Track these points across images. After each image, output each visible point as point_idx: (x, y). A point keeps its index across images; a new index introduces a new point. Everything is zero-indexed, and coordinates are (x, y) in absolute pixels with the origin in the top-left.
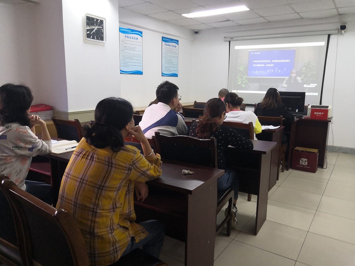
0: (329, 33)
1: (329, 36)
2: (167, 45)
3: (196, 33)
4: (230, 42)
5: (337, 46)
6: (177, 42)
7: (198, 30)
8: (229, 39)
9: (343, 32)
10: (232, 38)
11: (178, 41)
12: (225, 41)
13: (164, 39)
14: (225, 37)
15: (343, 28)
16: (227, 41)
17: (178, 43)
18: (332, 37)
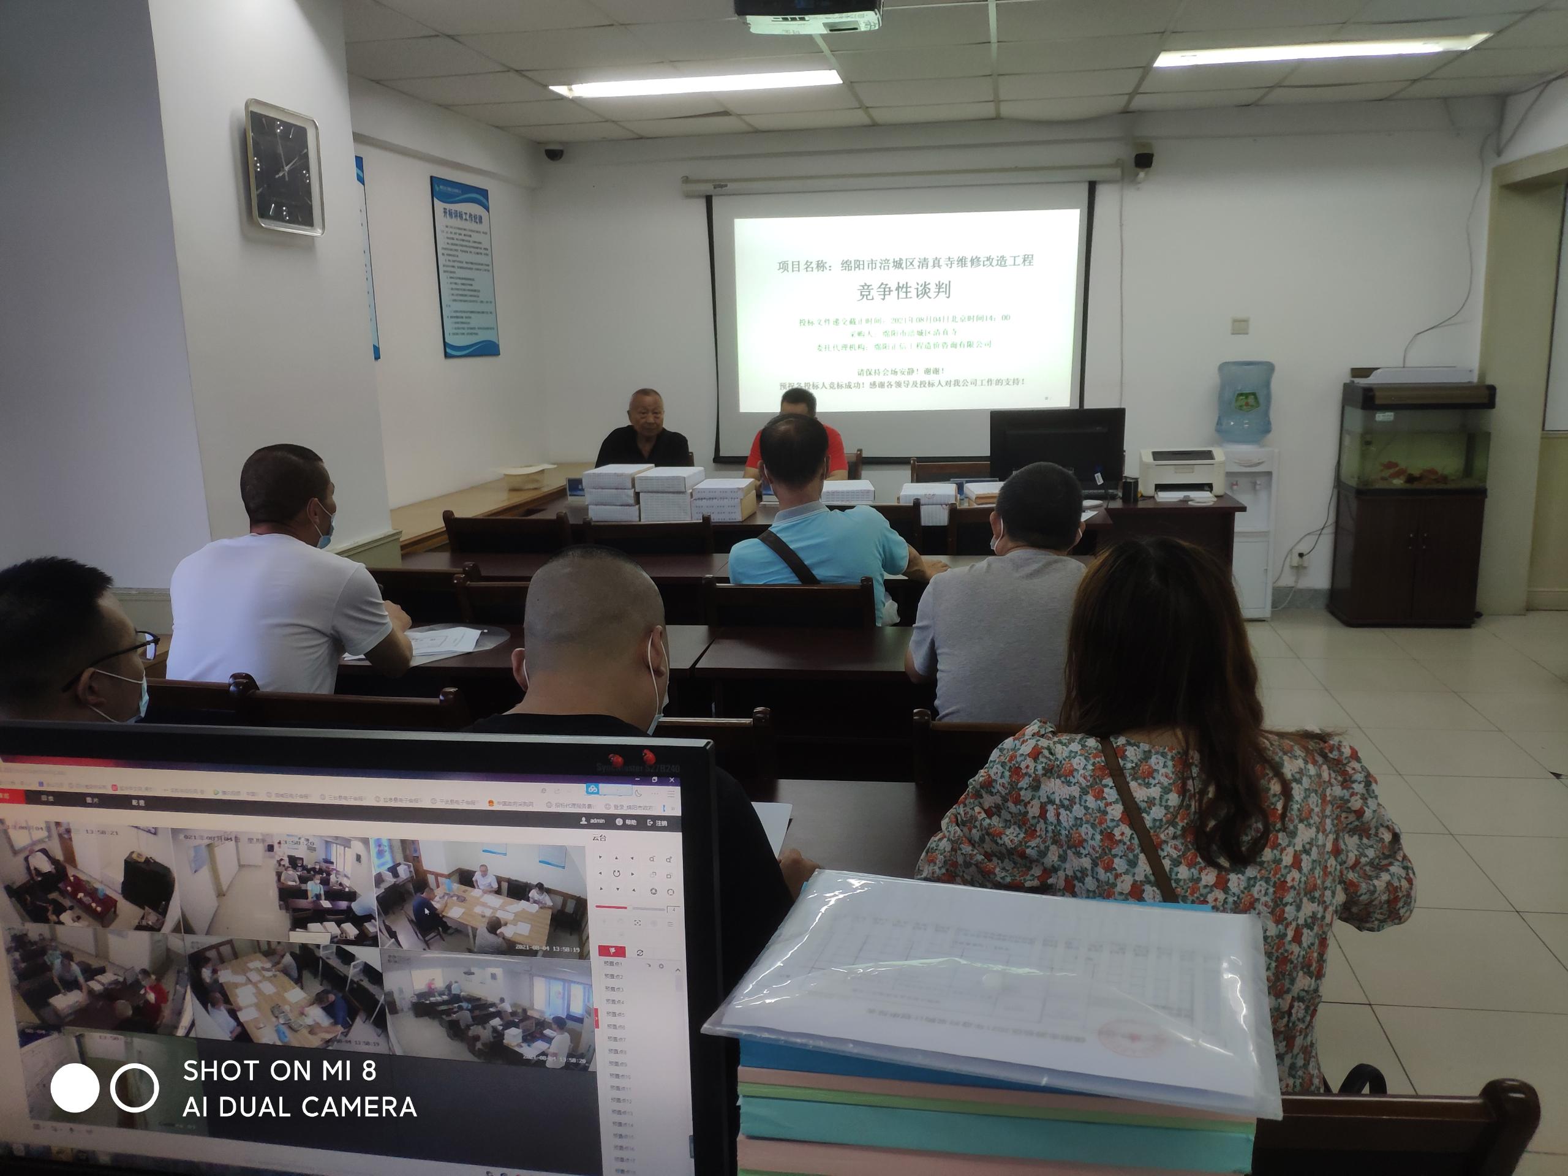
0: (1093, 175)
1: (1092, 187)
2: (451, 214)
3: (554, 155)
4: (709, 200)
5: (1121, 225)
6: (481, 198)
7: (561, 143)
8: (708, 188)
9: (1142, 175)
10: (720, 185)
11: (484, 193)
12: (689, 196)
13: (441, 189)
14: (686, 180)
15: (1144, 161)
16: (699, 196)
17: (484, 201)
18: (1102, 192)
